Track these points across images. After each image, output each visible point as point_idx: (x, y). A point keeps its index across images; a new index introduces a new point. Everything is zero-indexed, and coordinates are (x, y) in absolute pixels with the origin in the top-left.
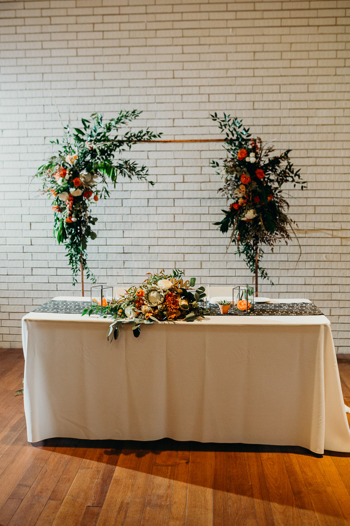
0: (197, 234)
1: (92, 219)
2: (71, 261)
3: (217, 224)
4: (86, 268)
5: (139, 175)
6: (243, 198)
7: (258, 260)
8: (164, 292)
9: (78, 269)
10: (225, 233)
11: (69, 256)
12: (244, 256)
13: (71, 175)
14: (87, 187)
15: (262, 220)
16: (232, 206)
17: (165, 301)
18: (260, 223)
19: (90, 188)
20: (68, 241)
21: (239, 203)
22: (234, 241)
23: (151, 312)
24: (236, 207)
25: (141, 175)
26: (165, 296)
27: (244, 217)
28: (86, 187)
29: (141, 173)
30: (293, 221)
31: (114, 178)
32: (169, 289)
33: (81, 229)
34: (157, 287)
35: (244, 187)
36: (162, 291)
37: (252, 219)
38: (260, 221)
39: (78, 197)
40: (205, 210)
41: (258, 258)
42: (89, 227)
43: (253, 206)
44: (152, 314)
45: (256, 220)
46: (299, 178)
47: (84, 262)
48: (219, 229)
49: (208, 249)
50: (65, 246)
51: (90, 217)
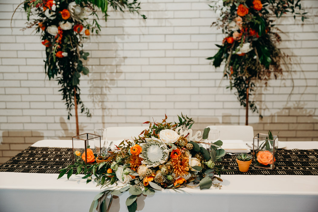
0: (187, 69)
1: (83, 54)
2: (65, 96)
3: (210, 58)
4: (80, 102)
5: (131, 7)
6: (239, 31)
7: (249, 94)
8: (169, 147)
9: (71, 104)
10: (218, 68)
11: (62, 91)
12: (235, 90)
13: (58, 6)
14: (77, 20)
15: (257, 53)
16: (226, 40)
17: (169, 159)
18: (255, 57)
19: (81, 22)
20: (60, 76)
21: (234, 37)
22: (226, 75)
23: (151, 177)
24: (230, 41)
25: (133, 8)
26: (170, 153)
27: (239, 50)
28: (75, 20)
29: (133, 6)
30: (286, 55)
31: (104, 10)
32: (174, 143)
33: (73, 65)
34: (159, 140)
35: (241, 19)
36: (166, 147)
37: (247, 53)
38: (255, 55)
39: (68, 31)
40: (195, 46)
41: (249, 92)
42: (81, 62)
43: (249, 39)
44: (152, 179)
45: (251, 54)
46: (300, 8)
47: (77, 96)
48: (212, 63)
49: (198, 83)
50: (58, 81)
51: (81, 52)
